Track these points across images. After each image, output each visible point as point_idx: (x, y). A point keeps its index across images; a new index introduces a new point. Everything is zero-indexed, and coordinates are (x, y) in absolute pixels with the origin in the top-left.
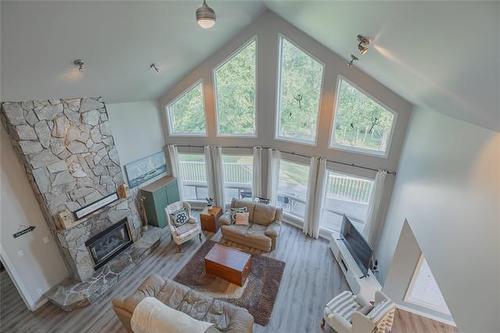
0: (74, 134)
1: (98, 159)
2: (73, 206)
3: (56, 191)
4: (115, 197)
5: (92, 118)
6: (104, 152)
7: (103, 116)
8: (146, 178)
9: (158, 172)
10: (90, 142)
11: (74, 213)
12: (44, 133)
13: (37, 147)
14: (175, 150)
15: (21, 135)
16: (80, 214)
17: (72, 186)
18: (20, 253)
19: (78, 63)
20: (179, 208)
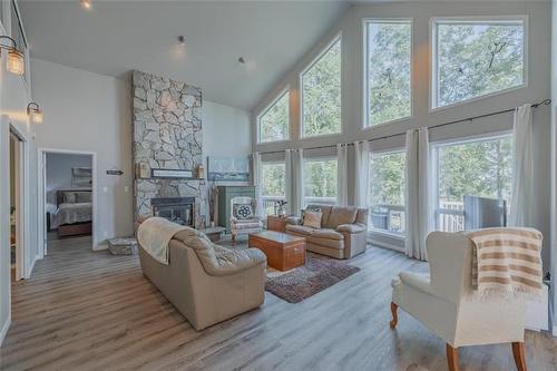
0: (172, 106)
1: (184, 134)
2: (153, 164)
3: (145, 145)
4: (189, 174)
5: (189, 100)
6: (191, 130)
7: (198, 103)
8: (225, 177)
9: (240, 177)
10: (182, 118)
11: (153, 170)
12: (151, 98)
13: (144, 106)
14: (259, 157)
15: (137, 93)
16: (156, 173)
17: (158, 147)
18: (105, 189)
19: (181, 39)
20: (245, 202)
